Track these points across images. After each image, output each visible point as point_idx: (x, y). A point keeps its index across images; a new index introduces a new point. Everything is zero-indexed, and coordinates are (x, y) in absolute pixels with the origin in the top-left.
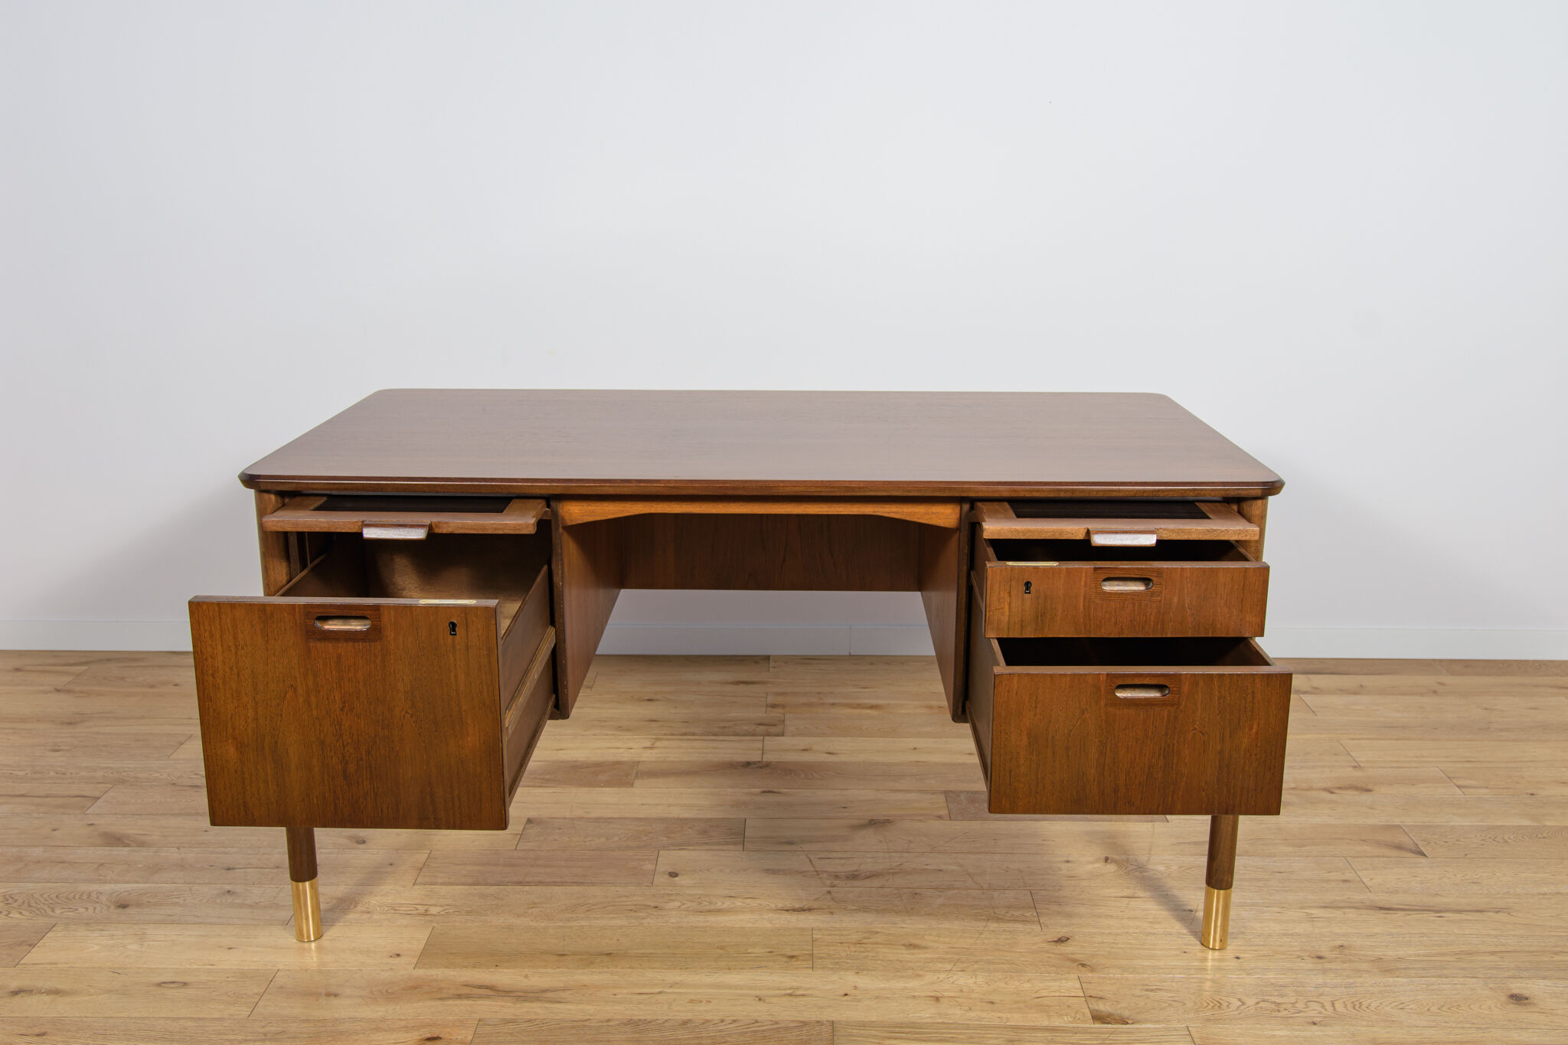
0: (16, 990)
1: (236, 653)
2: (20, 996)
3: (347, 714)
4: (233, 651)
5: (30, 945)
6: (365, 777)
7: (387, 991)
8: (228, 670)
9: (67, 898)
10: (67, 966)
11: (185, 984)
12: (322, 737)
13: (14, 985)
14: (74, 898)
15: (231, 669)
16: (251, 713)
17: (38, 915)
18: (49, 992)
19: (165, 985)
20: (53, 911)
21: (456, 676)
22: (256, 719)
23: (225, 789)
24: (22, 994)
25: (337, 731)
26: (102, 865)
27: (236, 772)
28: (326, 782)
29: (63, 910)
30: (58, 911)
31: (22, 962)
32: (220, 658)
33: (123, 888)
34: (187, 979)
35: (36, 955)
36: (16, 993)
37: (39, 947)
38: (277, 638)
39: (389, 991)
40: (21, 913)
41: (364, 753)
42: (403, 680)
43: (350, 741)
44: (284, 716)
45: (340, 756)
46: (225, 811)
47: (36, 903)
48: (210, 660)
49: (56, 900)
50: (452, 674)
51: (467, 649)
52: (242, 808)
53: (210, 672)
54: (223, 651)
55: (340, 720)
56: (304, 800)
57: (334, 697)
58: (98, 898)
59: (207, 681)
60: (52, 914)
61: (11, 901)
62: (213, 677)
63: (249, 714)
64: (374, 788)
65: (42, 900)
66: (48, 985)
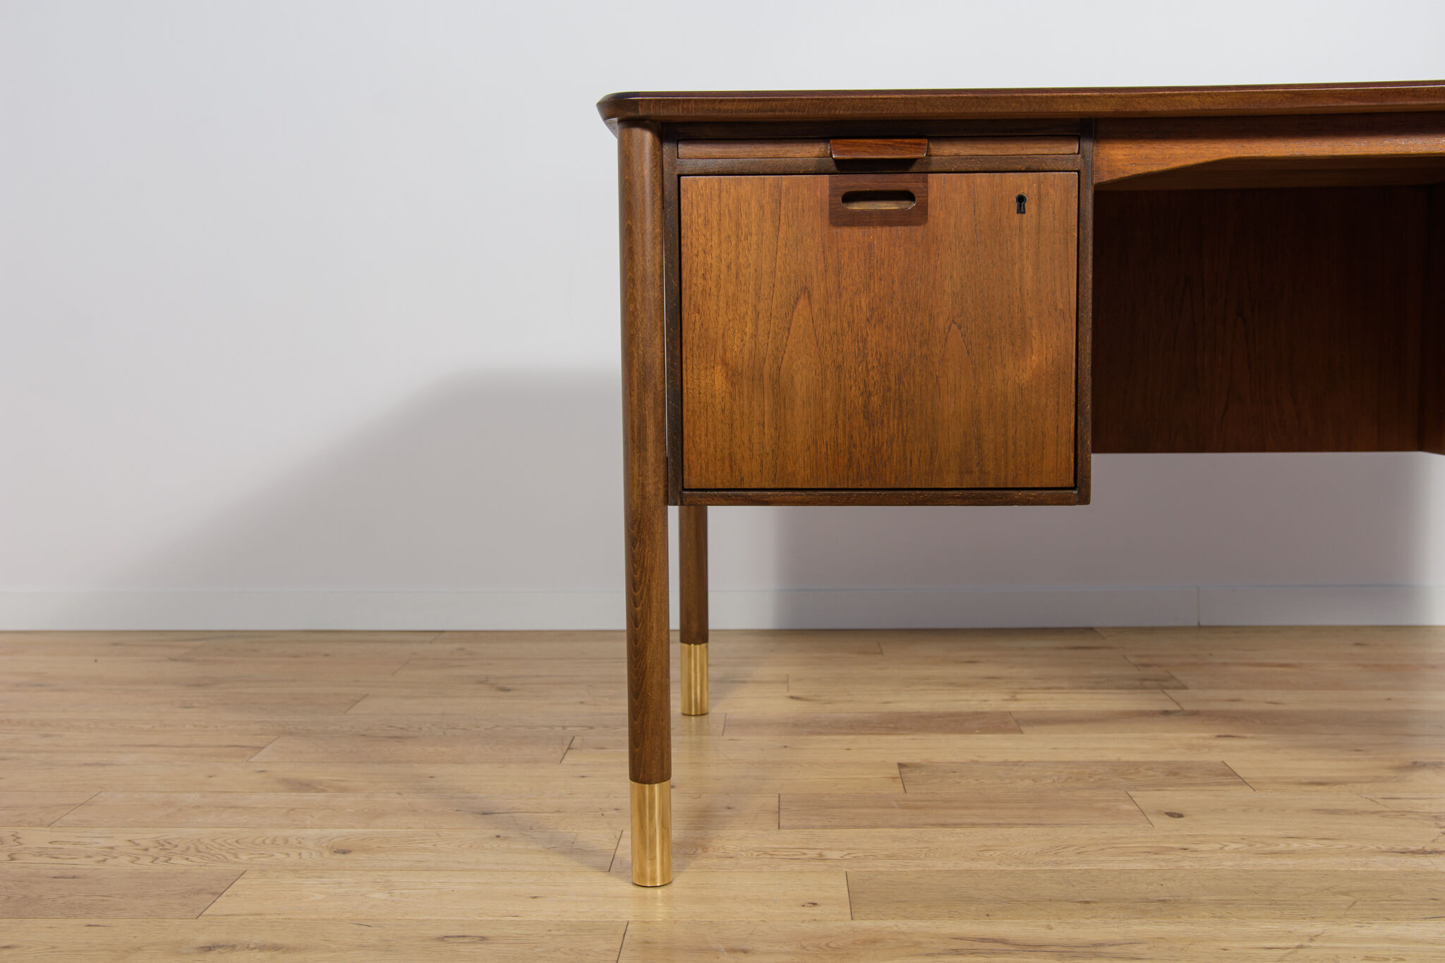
0: (209, 945)
1: (737, 246)
2: (216, 952)
3: (875, 327)
4: (733, 242)
5: (214, 894)
6: (891, 415)
7: (827, 945)
8: (724, 268)
9: (253, 843)
10: (280, 917)
11: (483, 939)
12: (840, 358)
13: (203, 939)
14: (264, 842)
15: (729, 267)
16: (749, 329)
17: (214, 861)
18: (262, 948)
19: (451, 940)
20: (236, 857)
21: (1021, 271)
22: (756, 336)
23: (706, 435)
24: (220, 950)
25: (859, 349)
26: (293, 809)
27: (723, 411)
28: (840, 422)
29: (252, 856)
30: (244, 857)
31: (206, 912)
32: (715, 253)
33: (336, 833)
34: (484, 933)
35: (222, 906)
36: (209, 949)
37: (227, 896)
38: (791, 223)
39: (832, 945)
40: (188, 859)
41: (893, 379)
42: (951, 277)
43: (875, 364)
44: (792, 331)
45: (862, 386)
46: (704, 466)
47: (208, 848)
48: (701, 254)
49: (236, 844)
50: (1017, 267)
51: (1038, 233)
52: (727, 462)
53: (701, 273)
54: (720, 243)
55: (865, 334)
56: (809, 448)
57: (860, 302)
58: (300, 843)
59: (696, 285)
60: (236, 860)
61: (167, 846)
62: (705, 279)
63: (747, 330)
64: (903, 429)
65: (216, 846)
66: (258, 939)
